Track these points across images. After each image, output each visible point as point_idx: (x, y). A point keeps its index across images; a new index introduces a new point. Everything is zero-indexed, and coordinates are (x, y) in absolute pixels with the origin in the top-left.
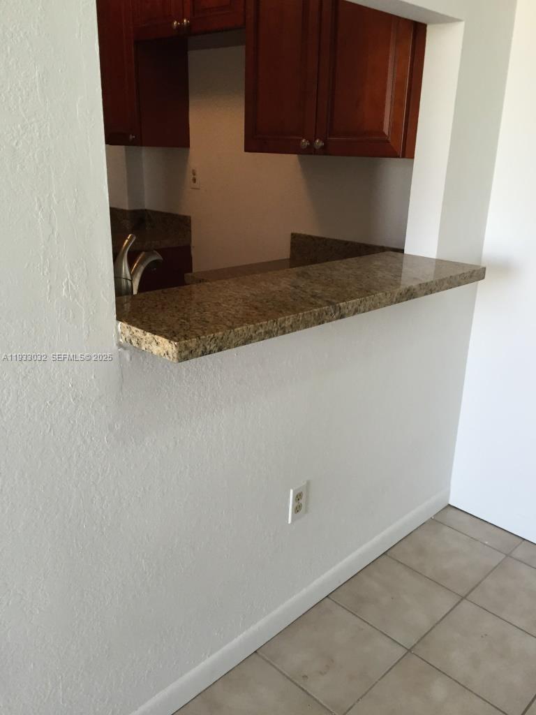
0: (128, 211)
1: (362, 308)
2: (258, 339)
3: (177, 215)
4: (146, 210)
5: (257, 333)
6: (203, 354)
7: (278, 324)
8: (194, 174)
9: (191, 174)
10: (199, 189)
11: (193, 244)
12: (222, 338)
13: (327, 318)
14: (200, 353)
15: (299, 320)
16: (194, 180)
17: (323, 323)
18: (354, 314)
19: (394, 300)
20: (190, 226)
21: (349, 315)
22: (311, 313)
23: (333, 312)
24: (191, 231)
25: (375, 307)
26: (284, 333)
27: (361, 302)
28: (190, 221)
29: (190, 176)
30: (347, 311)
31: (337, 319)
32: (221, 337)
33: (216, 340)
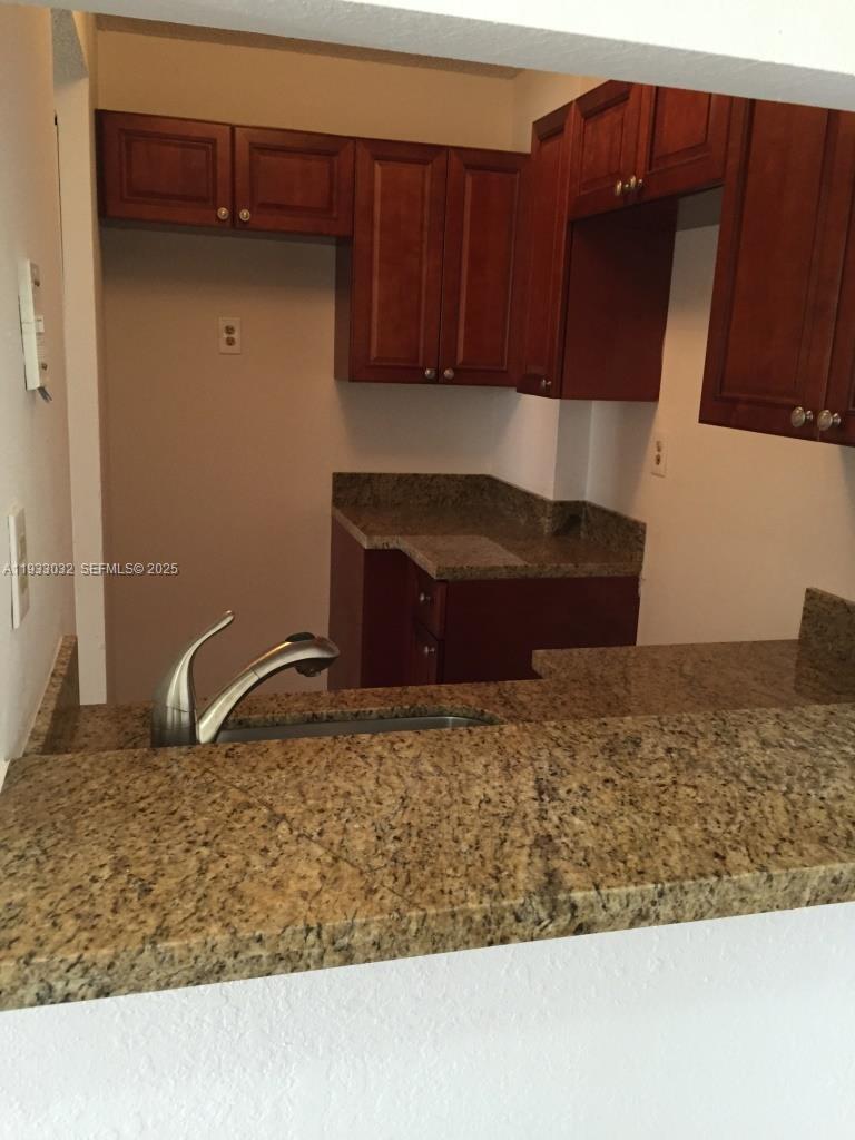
0: (550, 502)
1: (665, 909)
2: (246, 972)
3: (626, 519)
4: (584, 503)
5: (242, 957)
6: (40, 1000)
7: (325, 936)
8: (659, 450)
9: (655, 449)
10: (663, 476)
11: (644, 574)
12: (111, 966)
13: (520, 931)
14: (30, 998)
15: (405, 932)
16: (658, 460)
17: (504, 940)
18: (632, 925)
19: (807, 895)
20: (643, 542)
21: (611, 924)
22: (454, 916)
23: (543, 914)
24: (642, 550)
25: (723, 911)
26: (349, 960)
27: (661, 894)
28: (644, 532)
29: (652, 452)
30: (602, 916)
31: (562, 933)
32: (107, 961)
33: (86, 970)
